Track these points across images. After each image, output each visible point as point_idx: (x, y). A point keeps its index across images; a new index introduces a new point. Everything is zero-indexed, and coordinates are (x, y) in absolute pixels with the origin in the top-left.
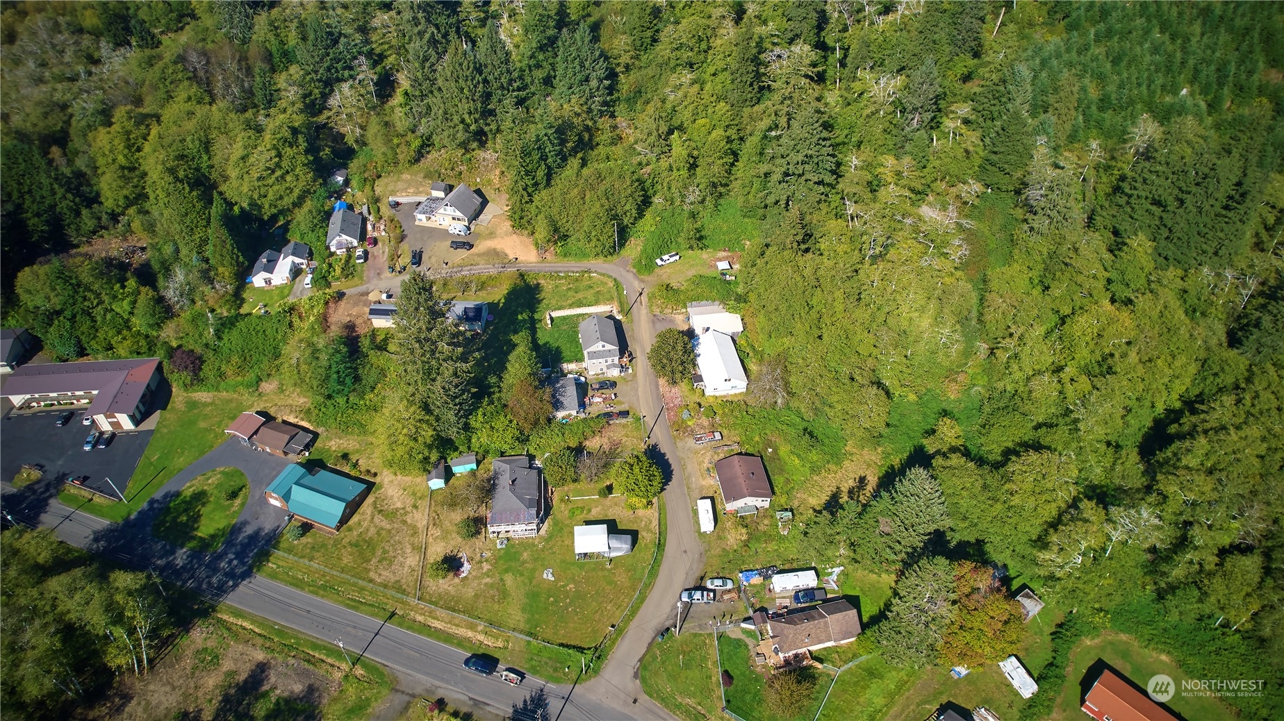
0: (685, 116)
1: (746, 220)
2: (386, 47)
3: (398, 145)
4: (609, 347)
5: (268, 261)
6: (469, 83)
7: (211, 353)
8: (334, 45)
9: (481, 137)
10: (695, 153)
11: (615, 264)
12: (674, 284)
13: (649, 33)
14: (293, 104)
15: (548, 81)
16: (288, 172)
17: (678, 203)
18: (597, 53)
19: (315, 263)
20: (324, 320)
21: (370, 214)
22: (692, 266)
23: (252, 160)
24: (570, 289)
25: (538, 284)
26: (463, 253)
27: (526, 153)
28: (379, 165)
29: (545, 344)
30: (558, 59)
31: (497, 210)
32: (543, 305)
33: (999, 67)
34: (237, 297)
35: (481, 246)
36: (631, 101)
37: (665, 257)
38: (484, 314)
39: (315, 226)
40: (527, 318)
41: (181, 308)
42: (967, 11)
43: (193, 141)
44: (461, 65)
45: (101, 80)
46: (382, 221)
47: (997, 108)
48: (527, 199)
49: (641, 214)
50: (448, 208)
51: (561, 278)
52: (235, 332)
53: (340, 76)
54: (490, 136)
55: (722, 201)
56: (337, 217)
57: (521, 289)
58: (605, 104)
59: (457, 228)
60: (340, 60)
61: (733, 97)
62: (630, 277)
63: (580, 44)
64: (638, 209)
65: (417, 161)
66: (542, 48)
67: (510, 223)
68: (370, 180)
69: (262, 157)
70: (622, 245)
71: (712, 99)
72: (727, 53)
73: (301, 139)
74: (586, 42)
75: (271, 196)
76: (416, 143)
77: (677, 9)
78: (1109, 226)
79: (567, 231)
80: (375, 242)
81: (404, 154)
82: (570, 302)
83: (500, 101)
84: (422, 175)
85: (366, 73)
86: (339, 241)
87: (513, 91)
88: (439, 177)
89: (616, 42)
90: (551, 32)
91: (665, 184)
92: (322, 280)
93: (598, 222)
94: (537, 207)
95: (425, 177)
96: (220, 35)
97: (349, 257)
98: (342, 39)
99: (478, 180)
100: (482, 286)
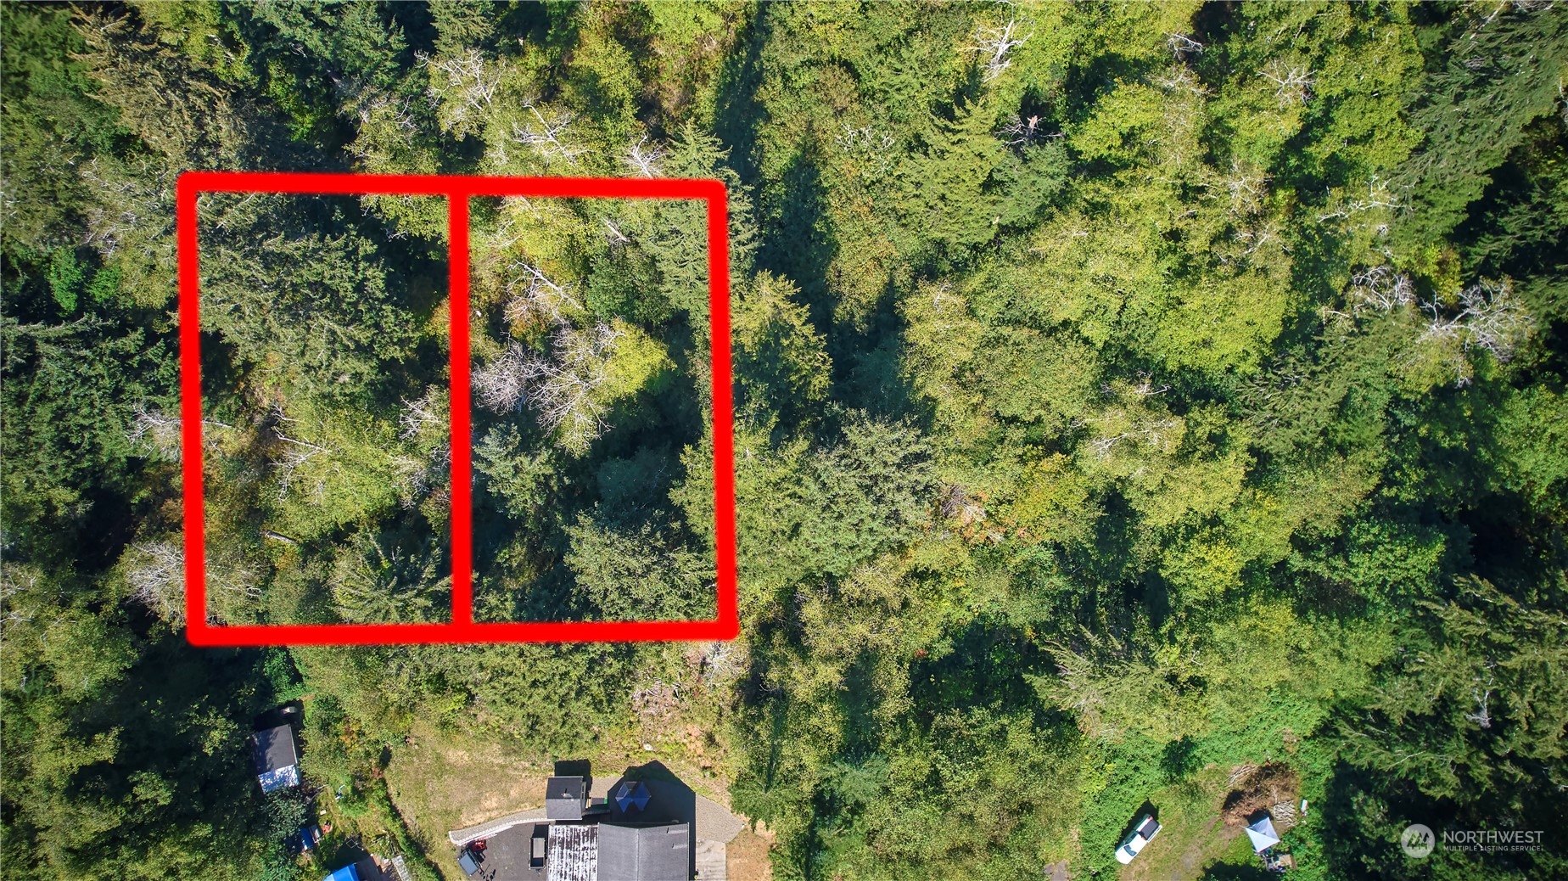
99: (648, 747)
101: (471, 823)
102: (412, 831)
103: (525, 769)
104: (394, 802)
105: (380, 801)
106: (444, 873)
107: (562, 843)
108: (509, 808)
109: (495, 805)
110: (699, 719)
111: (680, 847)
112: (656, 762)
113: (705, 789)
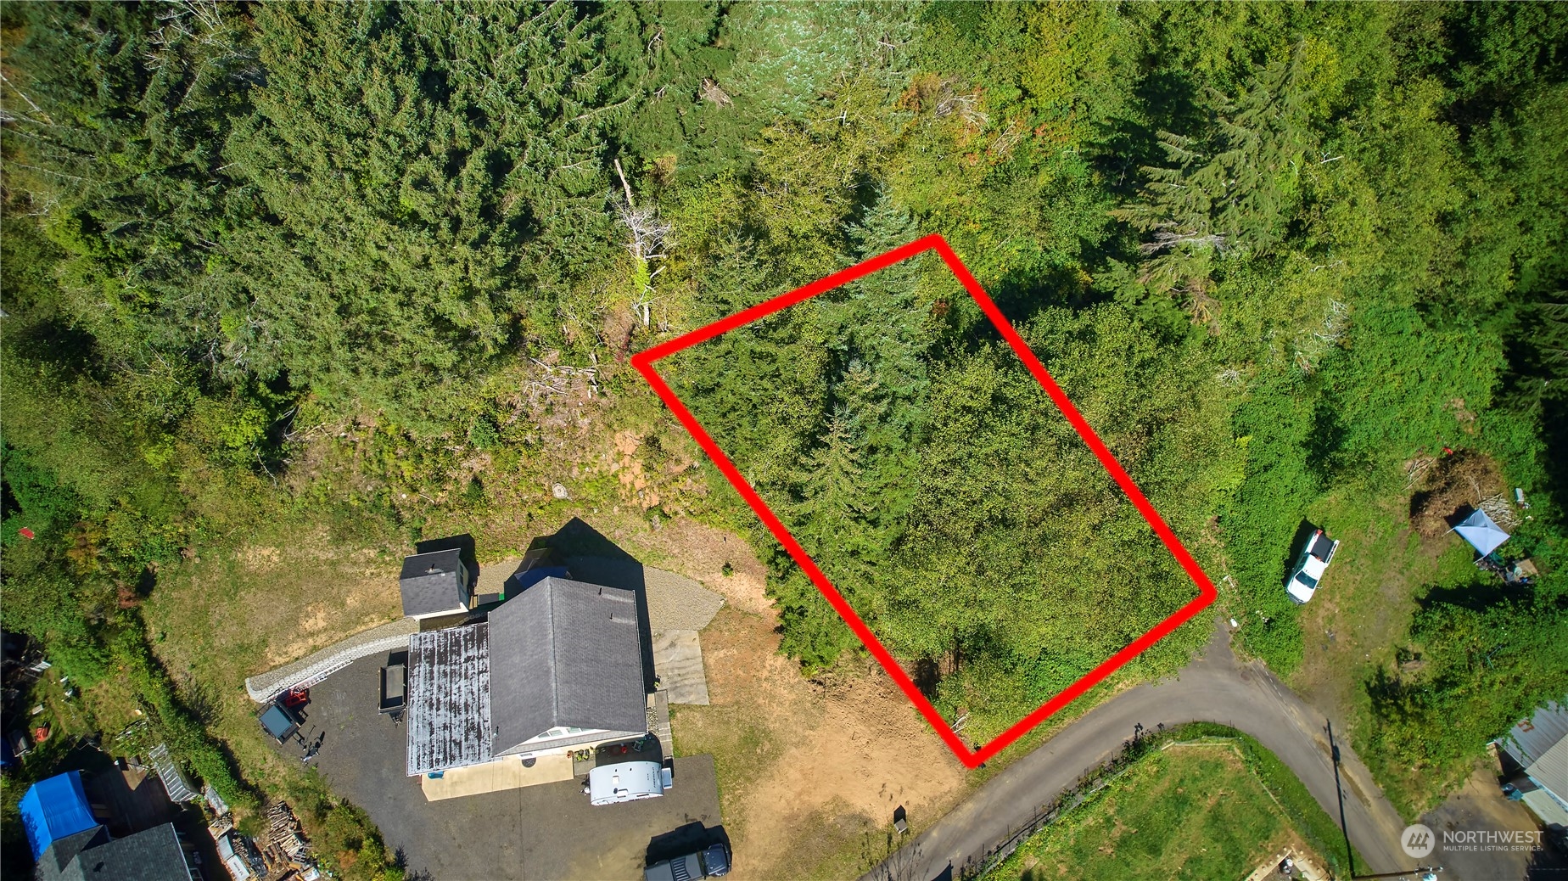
12: (1402, 673)
46: (275, 816)
62: (1262, 695)
68: (116, 625)
99: (559, 491)
101: (282, 660)
102: (184, 692)
103: (369, 562)
104: (156, 651)
105: (132, 650)
106: (237, 754)
107: (430, 658)
108: (345, 627)
109: (322, 624)
110: (632, 419)
111: (624, 621)
112: (576, 522)
113: (657, 554)
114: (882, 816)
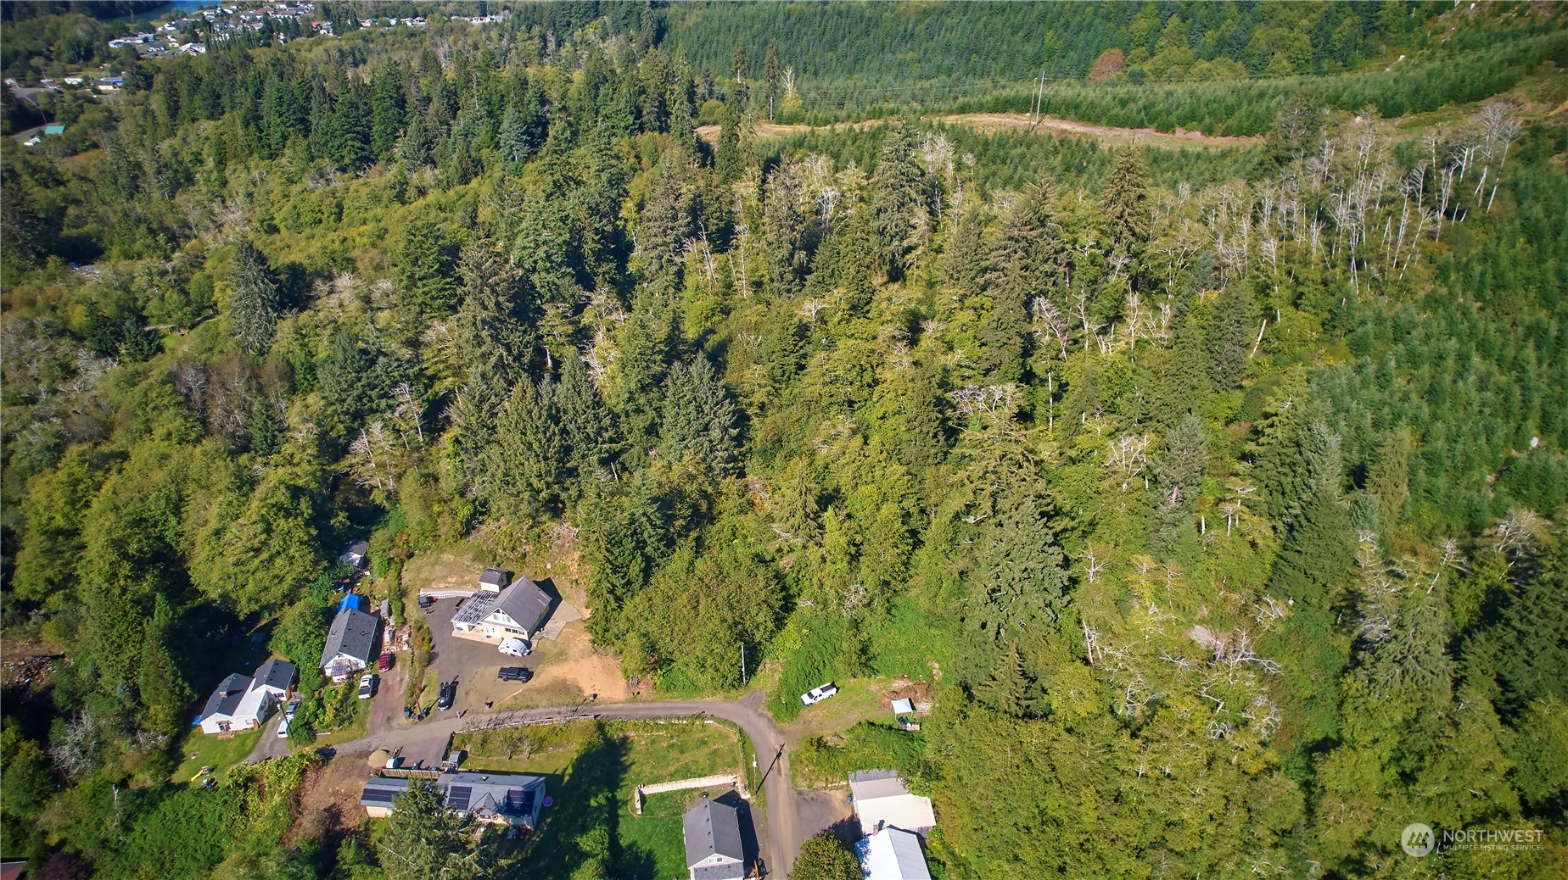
0: (842, 478)
1: (934, 631)
2: (441, 366)
3: (439, 514)
4: (727, 860)
5: (229, 694)
6: (540, 436)
7: (109, 855)
8: (370, 367)
9: (555, 507)
10: (859, 538)
11: (741, 703)
12: (831, 741)
13: (792, 359)
14: (304, 448)
15: (652, 430)
16: (279, 553)
17: (833, 606)
18: (721, 393)
19: (299, 696)
20: (295, 801)
21: (390, 613)
22: (855, 704)
23: (228, 536)
24: (672, 746)
25: (626, 738)
26: (517, 688)
27: (613, 541)
28: (413, 537)
29: (630, 846)
30: (667, 402)
31: (574, 610)
32: (630, 776)
33: (1286, 421)
34: (173, 755)
35: (545, 675)
36: (768, 455)
37: (816, 692)
38: (539, 799)
39: (309, 635)
40: (603, 802)
41: (81, 773)
42: (1228, 336)
43: (158, 499)
44: (529, 412)
45: (67, 400)
46: (406, 628)
47: (1289, 479)
48: (614, 605)
49: (780, 623)
50: (500, 615)
51: (659, 727)
52: (155, 819)
53: (375, 406)
54: (568, 505)
55: (897, 600)
56: (341, 621)
57: (598, 752)
58: (732, 459)
59: (510, 645)
60: (375, 387)
61: (910, 452)
62: (763, 724)
63: (697, 382)
64: (776, 620)
65: (467, 533)
66: (644, 389)
67: (590, 637)
68: (395, 564)
69: (244, 531)
70: (751, 672)
71: (881, 457)
72: (900, 392)
73: (305, 505)
74: (706, 380)
75: (250, 588)
76: (465, 512)
77: (830, 326)
78: (1491, 671)
79: (671, 653)
80: (391, 661)
81: (447, 527)
82: (671, 769)
83: (584, 457)
84: (470, 556)
85: (410, 406)
86: (338, 662)
87: (604, 442)
88: (494, 559)
89: (748, 373)
90: (656, 369)
91: (815, 580)
92: (305, 729)
93: (716, 646)
94: (628, 619)
95: (474, 560)
96: (231, 343)
97: (351, 686)
98: (381, 358)
99: (549, 566)
100: (540, 744)
101: (435, 587)
102: (403, 587)
104: (402, 574)
105: (396, 572)
106: (406, 609)
107: (479, 597)
108: (458, 585)
109: (454, 582)
110: (582, 548)
112: (550, 578)
113: (569, 596)
114: (588, 692)
